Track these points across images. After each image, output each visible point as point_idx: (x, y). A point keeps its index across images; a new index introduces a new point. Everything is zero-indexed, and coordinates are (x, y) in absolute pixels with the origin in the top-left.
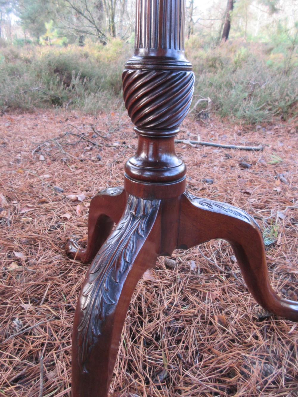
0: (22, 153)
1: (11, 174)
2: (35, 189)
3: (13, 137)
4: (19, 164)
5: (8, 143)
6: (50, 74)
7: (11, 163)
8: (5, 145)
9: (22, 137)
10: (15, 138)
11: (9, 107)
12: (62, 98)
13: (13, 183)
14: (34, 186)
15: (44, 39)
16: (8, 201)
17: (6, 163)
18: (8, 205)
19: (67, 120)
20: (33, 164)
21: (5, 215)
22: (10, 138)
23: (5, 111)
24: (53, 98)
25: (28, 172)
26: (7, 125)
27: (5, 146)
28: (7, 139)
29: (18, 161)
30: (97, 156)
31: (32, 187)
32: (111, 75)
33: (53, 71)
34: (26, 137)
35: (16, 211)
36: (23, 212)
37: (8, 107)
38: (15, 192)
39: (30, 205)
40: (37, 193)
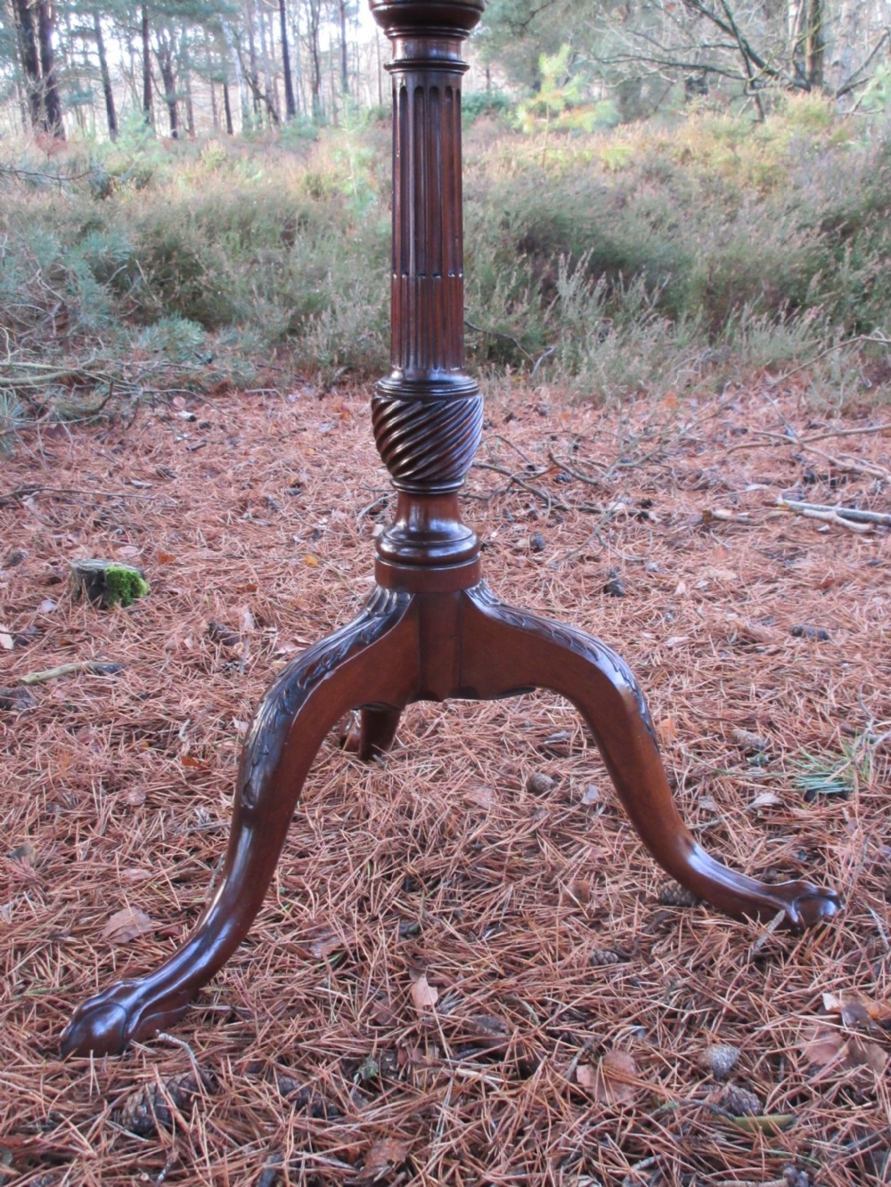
0: (334, 513)
1: (286, 564)
2: (327, 607)
3: (325, 468)
4: (316, 544)
5: (306, 483)
6: (502, 259)
7: (296, 538)
8: (297, 489)
9: (350, 468)
10: (330, 471)
11: (350, 370)
12: (524, 340)
13: (283, 586)
14: (329, 600)
15: (530, 111)
16: (256, 627)
17: (284, 540)
18: (253, 631)
19: (510, 417)
20: (352, 545)
21: (239, 651)
22: (317, 469)
23: (335, 384)
24: (494, 342)
25: (330, 564)
26: (326, 428)
27: (296, 493)
28: (308, 471)
29: (316, 534)
30: (533, 538)
31: (324, 601)
32: (713, 259)
33: (511, 246)
34: (362, 470)
35: (267, 649)
36: (282, 651)
37: (346, 372)
38: (279, 609)
39: (300, 639)
40: (331, 617)
